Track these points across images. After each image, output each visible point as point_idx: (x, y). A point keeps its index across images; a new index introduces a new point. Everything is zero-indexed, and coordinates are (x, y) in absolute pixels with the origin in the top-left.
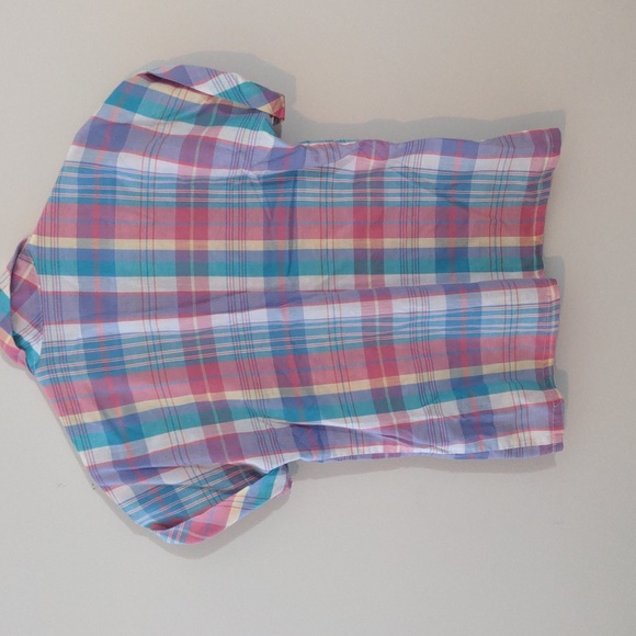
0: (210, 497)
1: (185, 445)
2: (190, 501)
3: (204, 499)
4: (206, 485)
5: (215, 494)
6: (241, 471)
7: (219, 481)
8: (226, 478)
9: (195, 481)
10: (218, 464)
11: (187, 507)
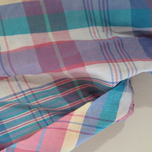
0: (40, 119)
1: (8, 52)
2: (15, 123)
3: (32, 122)
4: (34, 103)
5: (46, 116)
6: (78, 88)
7: (51, 98)
8: (59, 95)
9: (21, 97)
10: (48, 77)
11: (10, 130)
